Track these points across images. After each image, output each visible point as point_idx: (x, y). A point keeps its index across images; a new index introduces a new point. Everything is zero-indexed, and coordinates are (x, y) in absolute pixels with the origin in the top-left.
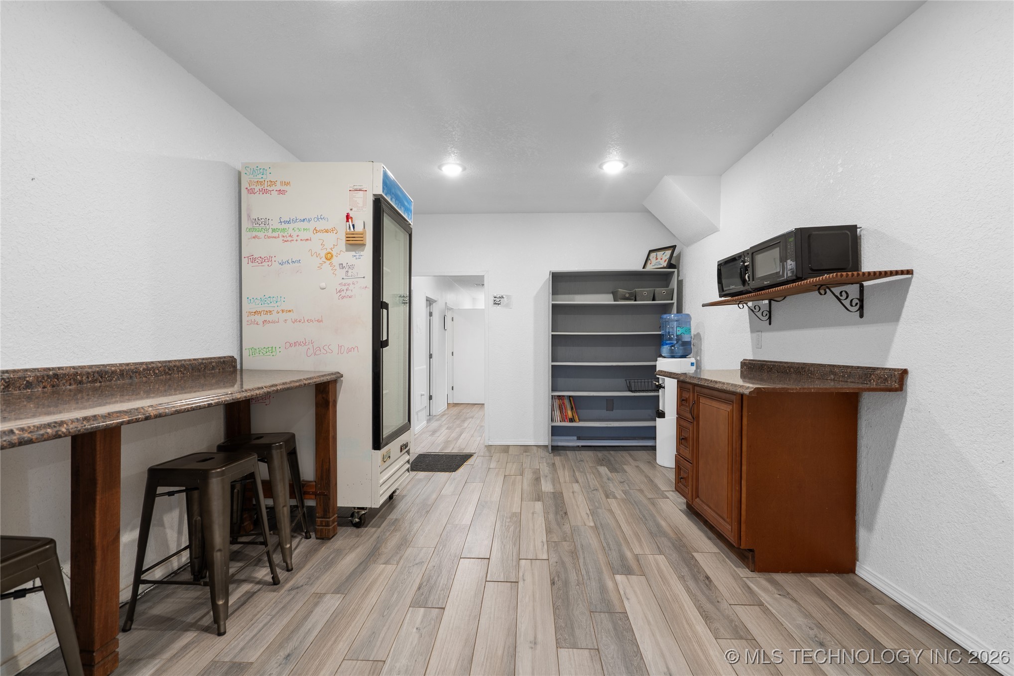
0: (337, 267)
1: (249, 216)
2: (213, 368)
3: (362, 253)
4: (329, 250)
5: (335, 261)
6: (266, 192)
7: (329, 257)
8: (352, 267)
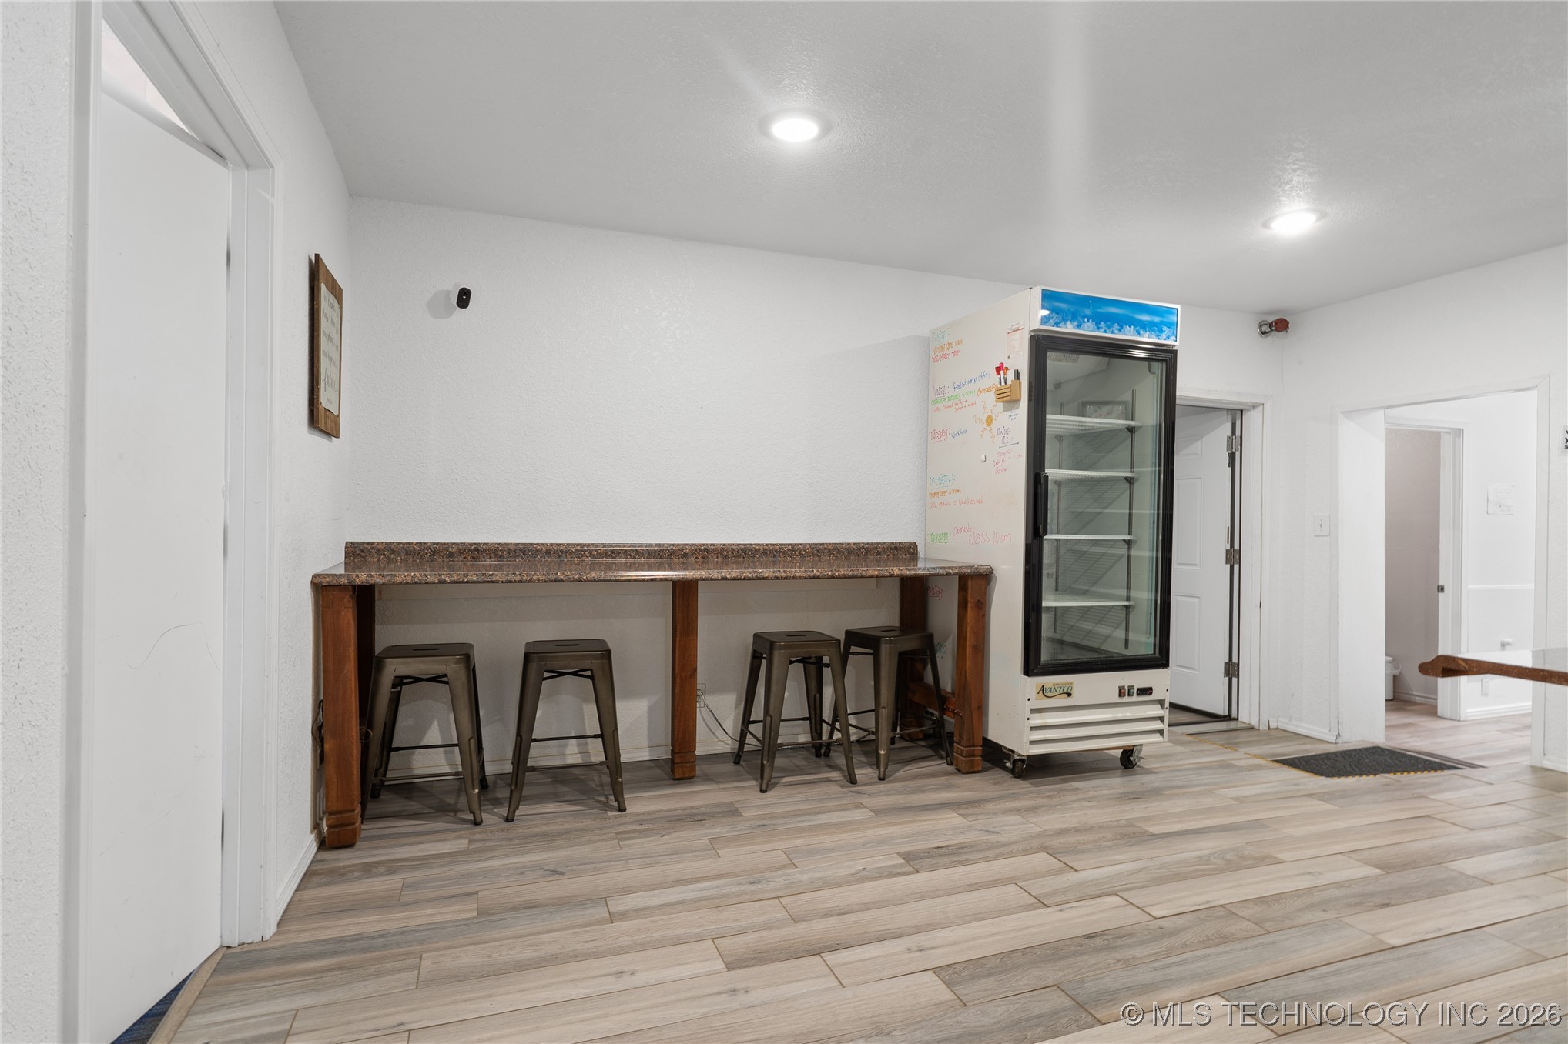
0: (996, 433)
1: (933, 387)
2: (879, 553)
3: (1017, 411)
4: (990, 413)
5: (995, 425)
6: (945, 356)
7: (989, 421)
8: (1007, 431)
